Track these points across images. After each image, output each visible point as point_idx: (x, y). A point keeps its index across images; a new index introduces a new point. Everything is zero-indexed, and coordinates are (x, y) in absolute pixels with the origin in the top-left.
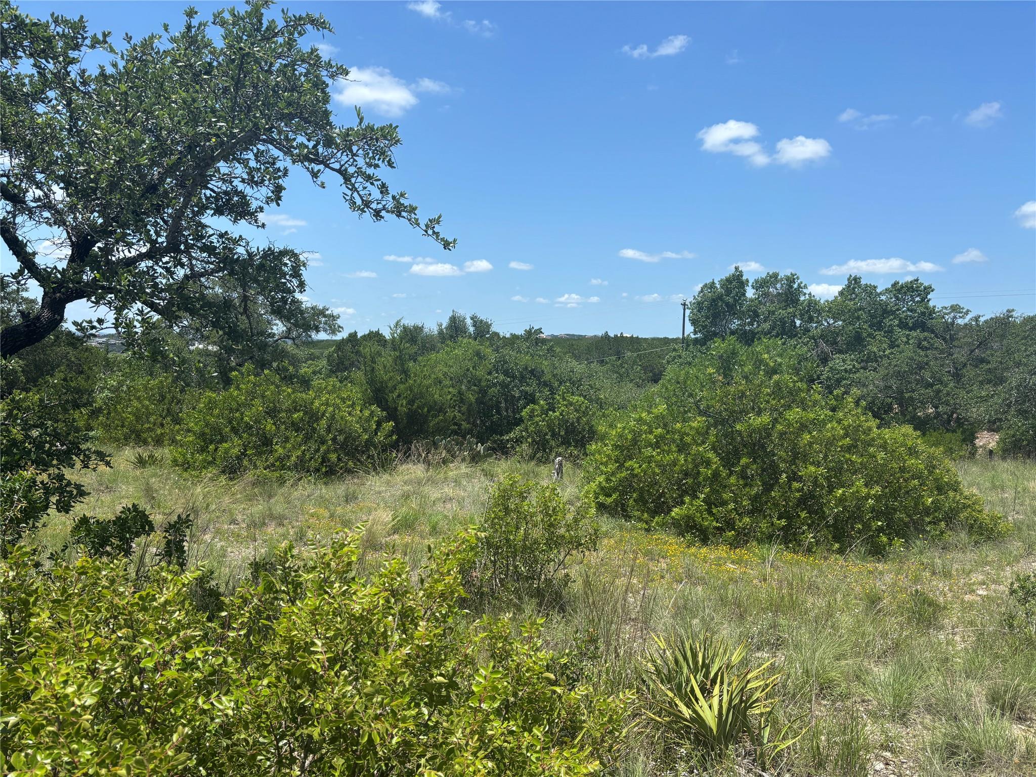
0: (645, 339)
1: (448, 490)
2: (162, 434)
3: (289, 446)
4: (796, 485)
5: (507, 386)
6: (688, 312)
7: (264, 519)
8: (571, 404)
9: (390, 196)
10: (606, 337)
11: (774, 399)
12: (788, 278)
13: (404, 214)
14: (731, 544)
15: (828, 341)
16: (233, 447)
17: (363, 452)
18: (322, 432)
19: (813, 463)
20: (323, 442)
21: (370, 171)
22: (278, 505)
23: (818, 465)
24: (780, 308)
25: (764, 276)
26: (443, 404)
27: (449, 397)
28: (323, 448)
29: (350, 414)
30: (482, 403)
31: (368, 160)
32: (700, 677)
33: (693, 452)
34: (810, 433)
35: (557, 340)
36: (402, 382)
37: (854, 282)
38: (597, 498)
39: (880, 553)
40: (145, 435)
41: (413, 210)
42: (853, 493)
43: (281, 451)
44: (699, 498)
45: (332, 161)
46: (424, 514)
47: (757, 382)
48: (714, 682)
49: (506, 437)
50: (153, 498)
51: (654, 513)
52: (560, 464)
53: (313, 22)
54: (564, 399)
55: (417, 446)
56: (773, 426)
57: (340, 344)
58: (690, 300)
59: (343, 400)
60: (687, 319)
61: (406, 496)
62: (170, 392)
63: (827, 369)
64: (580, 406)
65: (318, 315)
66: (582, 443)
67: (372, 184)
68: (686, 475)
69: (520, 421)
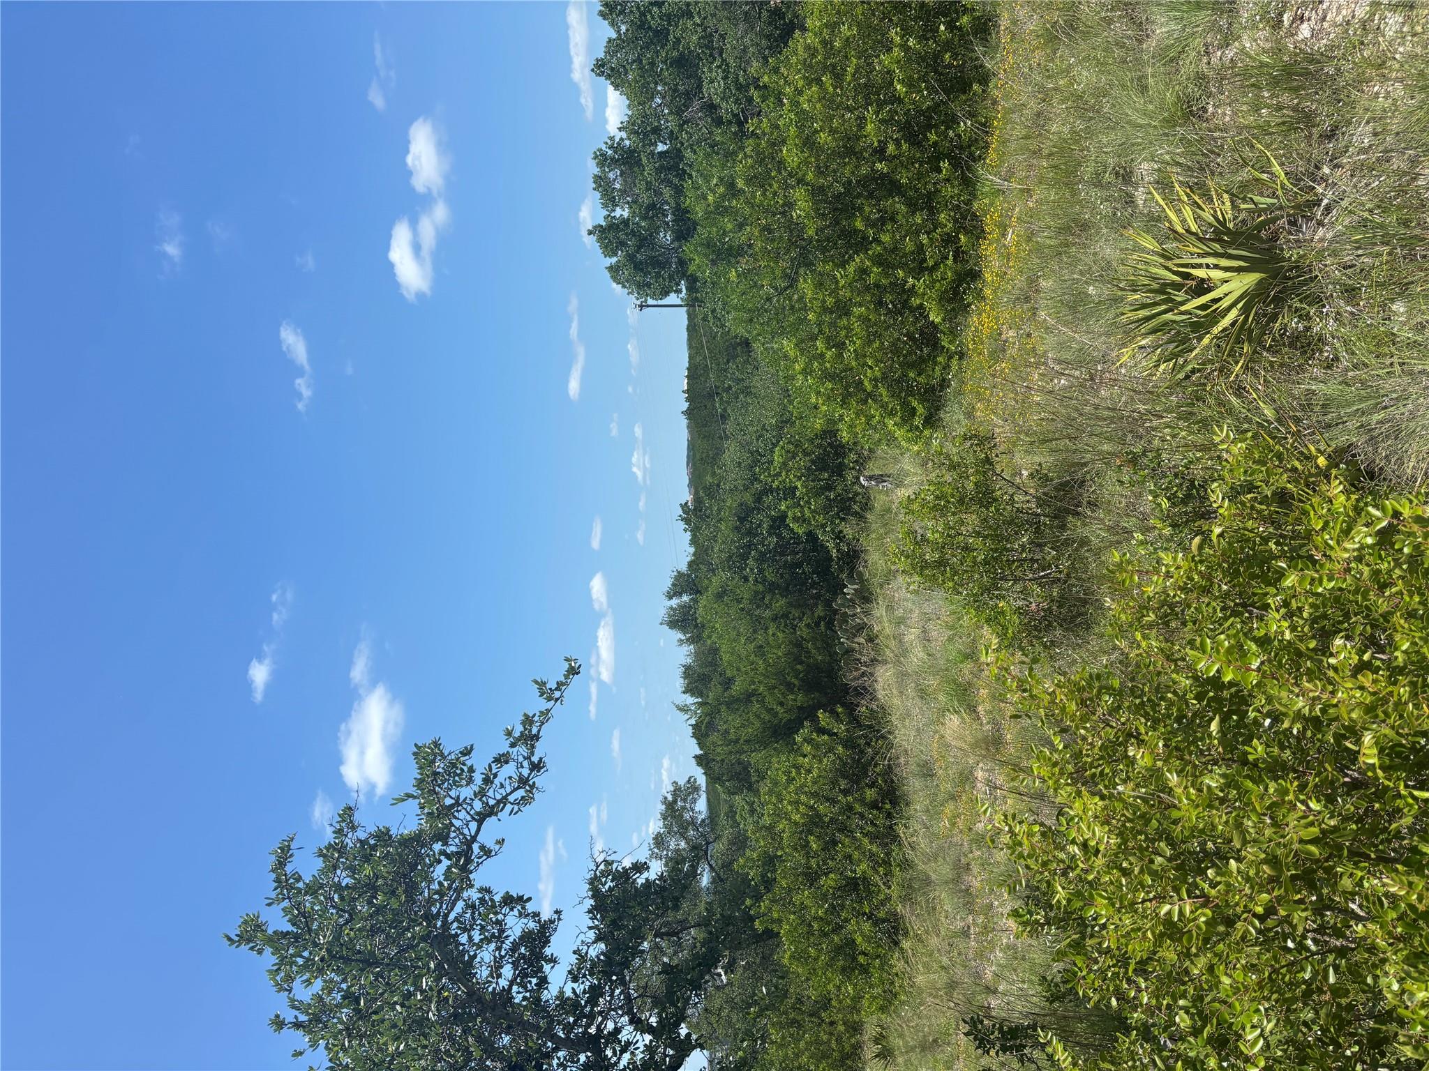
0: (691, 357)
1: (912, 635)
2: (844, 1024)
3: (856, 855)
4: (891, 149)
5: (762, 555)
6: (650, 302)
7: (961, 891)
8: (785, 464)
9: (511, 750)
10: (689, 413)
11: (771, 186)
12: (601, 164)
13: (534, 731)
14: (978, 238)
15: (684, 105)
16: (860, 931)
17: (862, 752)
18: (836, 809)
19: (861, 127)
20: (850, 808)
21: (478, 778)
22: (939, 871)
23: (862, 120)
24: (642, 174)
25: (598, 195)
26: (791, 642)
27: (780, 635)
28: (858, 808)
29: (809, 771)
30: (787, 589)
31: (464, 782)
32: (1180, 296)
33: (848, 294)
34: (816, 132)
35: (696, 481)
36: (763, 701)
37: (600, 68)
38: (917, 427)
39: (986, 23)
40: (847, 1048)
41: (528, 721)
42: (901, 68)
43: (863, 866)
44: (914, 286)
45: (466, 831)
46: (947, 670)
47: (747, 211)
48: (1187, 276)
49: (834, 553)
50: (935, 1041)
51: (935, 345)
52: (870, 478)
53: (281, 864)
54: (779, 474)
55: (850, 677)
56: (808, 184)
57: (713, 778)
58: (633, 300)
59: (790, 780)
60: (660, 302)
61: (923, 693)
62: (786, 1013)
63: (724, 105)
64: (788, 452)
65: (674, 811)
66: (840, 450)
67: (495, 775)
68: (880, 303)
69: (811, 536)
